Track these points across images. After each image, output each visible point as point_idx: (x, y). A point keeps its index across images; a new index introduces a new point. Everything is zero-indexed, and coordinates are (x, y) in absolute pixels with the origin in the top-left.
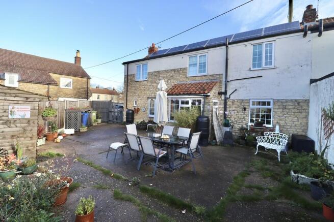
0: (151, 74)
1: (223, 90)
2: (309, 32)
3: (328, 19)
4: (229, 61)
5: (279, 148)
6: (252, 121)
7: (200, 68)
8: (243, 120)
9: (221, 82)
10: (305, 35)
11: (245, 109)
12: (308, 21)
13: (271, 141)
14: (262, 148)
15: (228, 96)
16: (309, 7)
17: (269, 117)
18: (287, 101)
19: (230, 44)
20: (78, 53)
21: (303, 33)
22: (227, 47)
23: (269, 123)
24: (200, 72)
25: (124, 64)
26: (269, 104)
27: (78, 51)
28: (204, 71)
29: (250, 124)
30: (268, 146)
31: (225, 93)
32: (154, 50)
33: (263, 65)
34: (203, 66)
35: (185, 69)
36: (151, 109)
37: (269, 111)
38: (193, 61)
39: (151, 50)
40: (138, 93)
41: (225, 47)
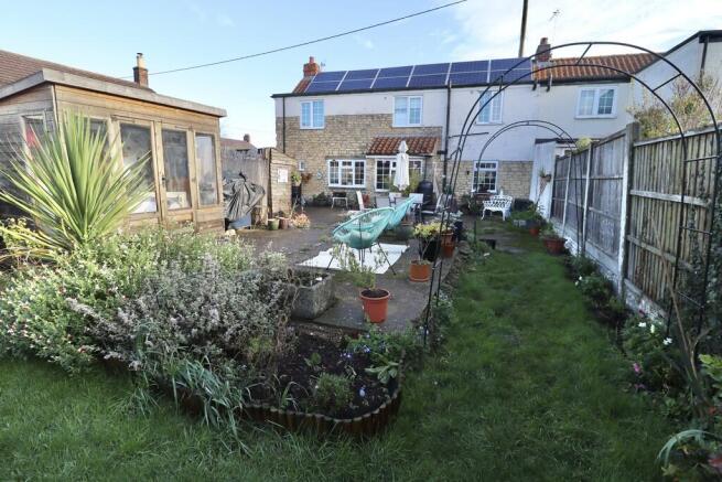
0: (330, 120)
1: (443, 149)
2: (538, 85)
3: (562, 60)
4: (451, 110)
5: (504, 210)
6: (475, 186)
7: (412, 115)
8: (466, 187)
9: (440, 138)
10: (534, 88)
11: (468, 172)
12: (541, 60)
13: (497, 204)
14: (488, 212)
15: (448, 156)
16: (544, 40)
17: (493, 181)
18: (512, 163)
19: (453, 87)
20: (141, 60)
21: (532, 86)
22: (449, 92)
23: (493, 188)
24: (411, 122)
25: (274, 96)
26: (494, 166)
27: (140, 54)
28: (418, 121)
29: (473, 191)
30: (494, 209)
31: (445, 152)
32: (314, 71)
33: (491, 120)
34: (415, 114)
35: (390, 115)
36: (332, 176)
37: (494, 174)
38: (401, 104)
39: (310, 68)
40: (306, 148)
41: (446, 90)
